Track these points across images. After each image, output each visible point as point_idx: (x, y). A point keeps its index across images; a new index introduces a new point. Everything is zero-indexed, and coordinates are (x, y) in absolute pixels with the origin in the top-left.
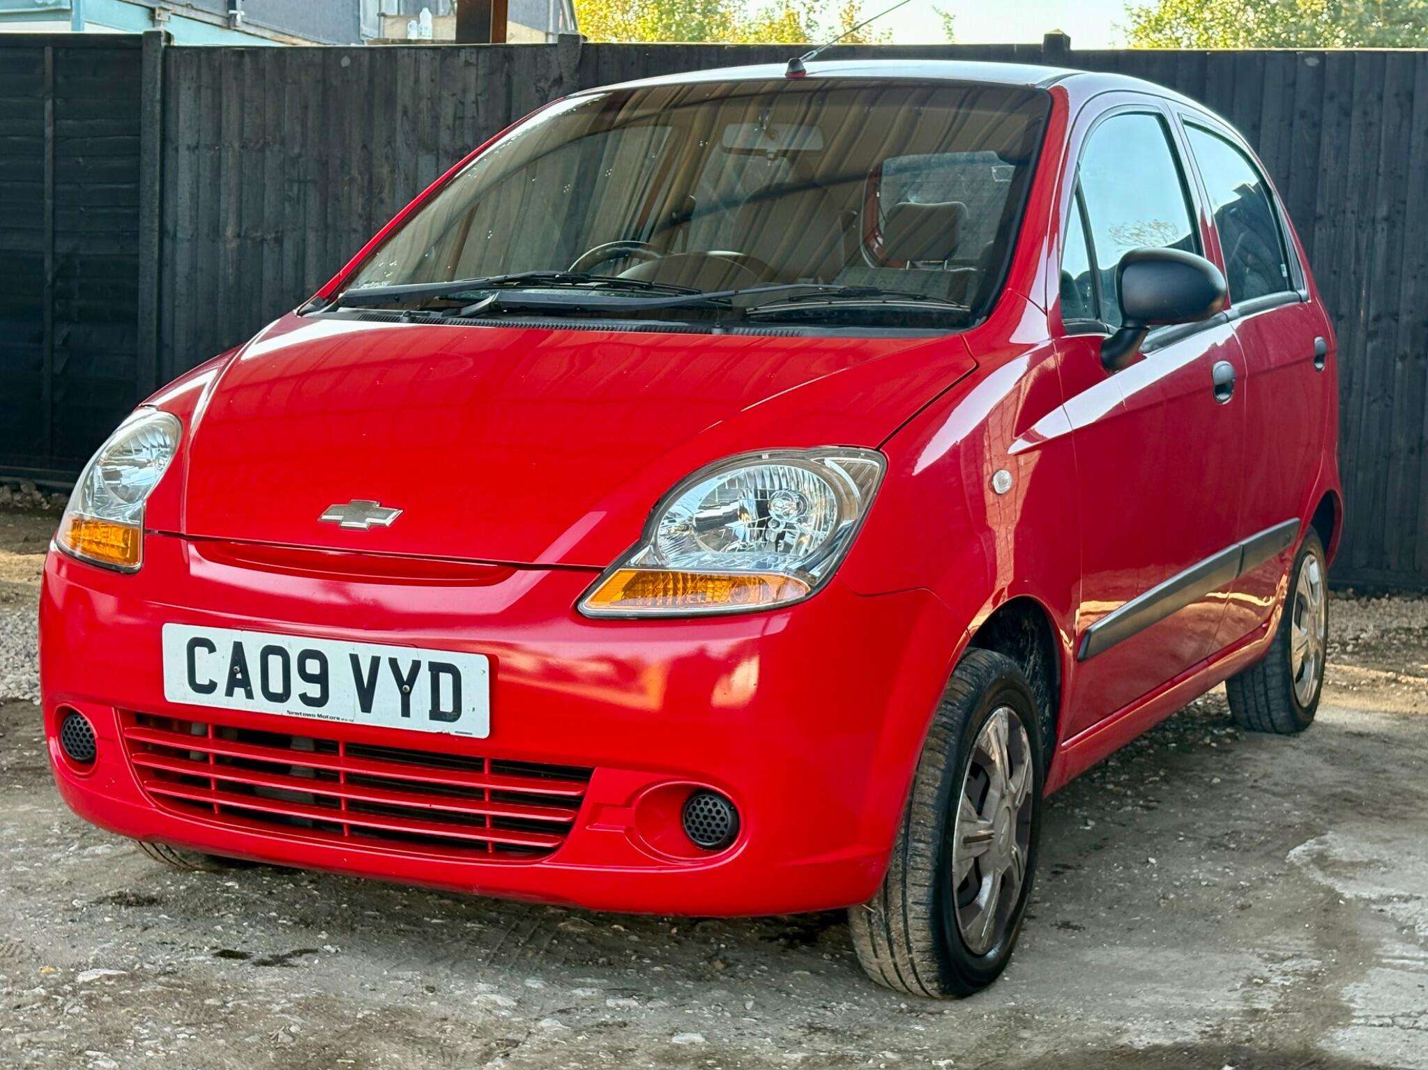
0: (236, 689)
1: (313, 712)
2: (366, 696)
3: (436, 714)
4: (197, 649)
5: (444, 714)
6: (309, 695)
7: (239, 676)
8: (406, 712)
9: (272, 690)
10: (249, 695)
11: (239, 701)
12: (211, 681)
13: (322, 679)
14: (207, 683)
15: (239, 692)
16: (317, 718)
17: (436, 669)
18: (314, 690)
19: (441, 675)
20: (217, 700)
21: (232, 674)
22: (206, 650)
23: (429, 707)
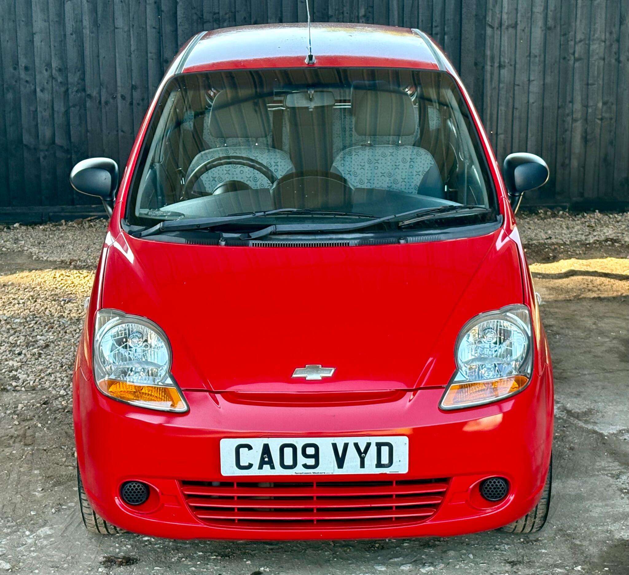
0: (264, 466)
1: (311, 472)
2: (340, 462)
3: (379, 465)
4: (242, 450)
5: (384, 465)
6: (308, 464)
7: (266, 459)
8: (362, 465)
9: (286, 463)
10: (273, 467)
11: (267, 471)
12: (249, 463)
13: (316, 456)
14: (247, 464)
15: (267, 467)
16: (312, 474)
17: (379, 445)
18: (311, 462)
19: (382, 447)
20: (254, 472)
21: (262, 458)
22: (247, 449)
23: (375, 462)
